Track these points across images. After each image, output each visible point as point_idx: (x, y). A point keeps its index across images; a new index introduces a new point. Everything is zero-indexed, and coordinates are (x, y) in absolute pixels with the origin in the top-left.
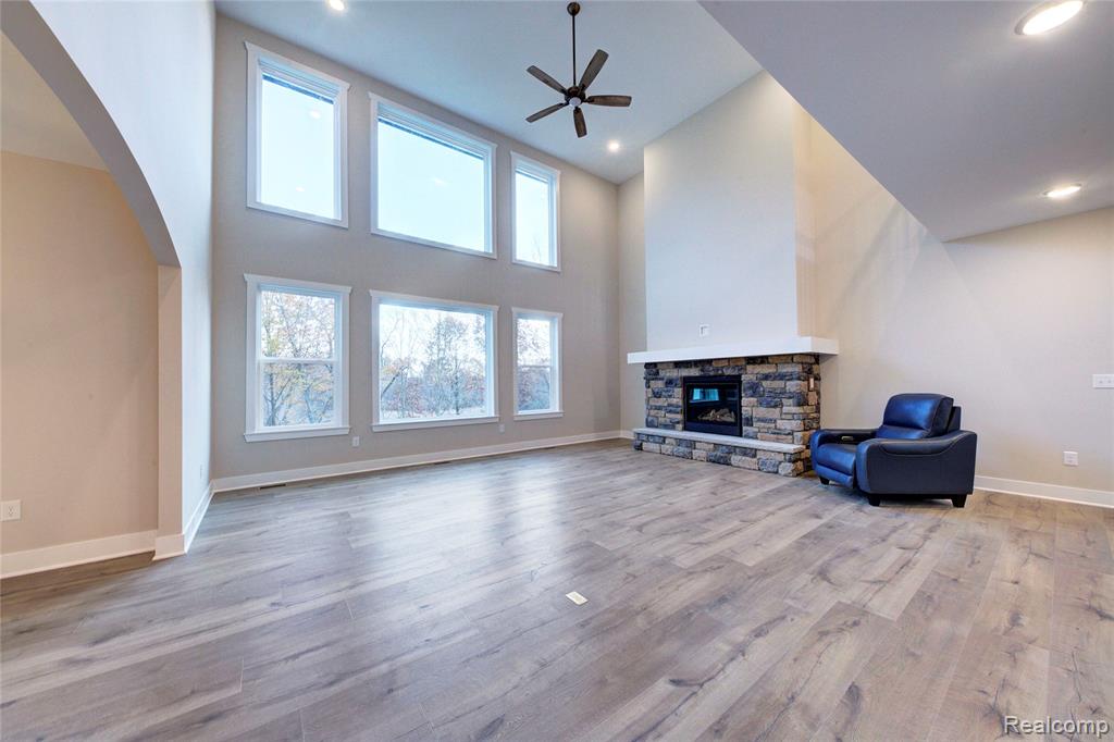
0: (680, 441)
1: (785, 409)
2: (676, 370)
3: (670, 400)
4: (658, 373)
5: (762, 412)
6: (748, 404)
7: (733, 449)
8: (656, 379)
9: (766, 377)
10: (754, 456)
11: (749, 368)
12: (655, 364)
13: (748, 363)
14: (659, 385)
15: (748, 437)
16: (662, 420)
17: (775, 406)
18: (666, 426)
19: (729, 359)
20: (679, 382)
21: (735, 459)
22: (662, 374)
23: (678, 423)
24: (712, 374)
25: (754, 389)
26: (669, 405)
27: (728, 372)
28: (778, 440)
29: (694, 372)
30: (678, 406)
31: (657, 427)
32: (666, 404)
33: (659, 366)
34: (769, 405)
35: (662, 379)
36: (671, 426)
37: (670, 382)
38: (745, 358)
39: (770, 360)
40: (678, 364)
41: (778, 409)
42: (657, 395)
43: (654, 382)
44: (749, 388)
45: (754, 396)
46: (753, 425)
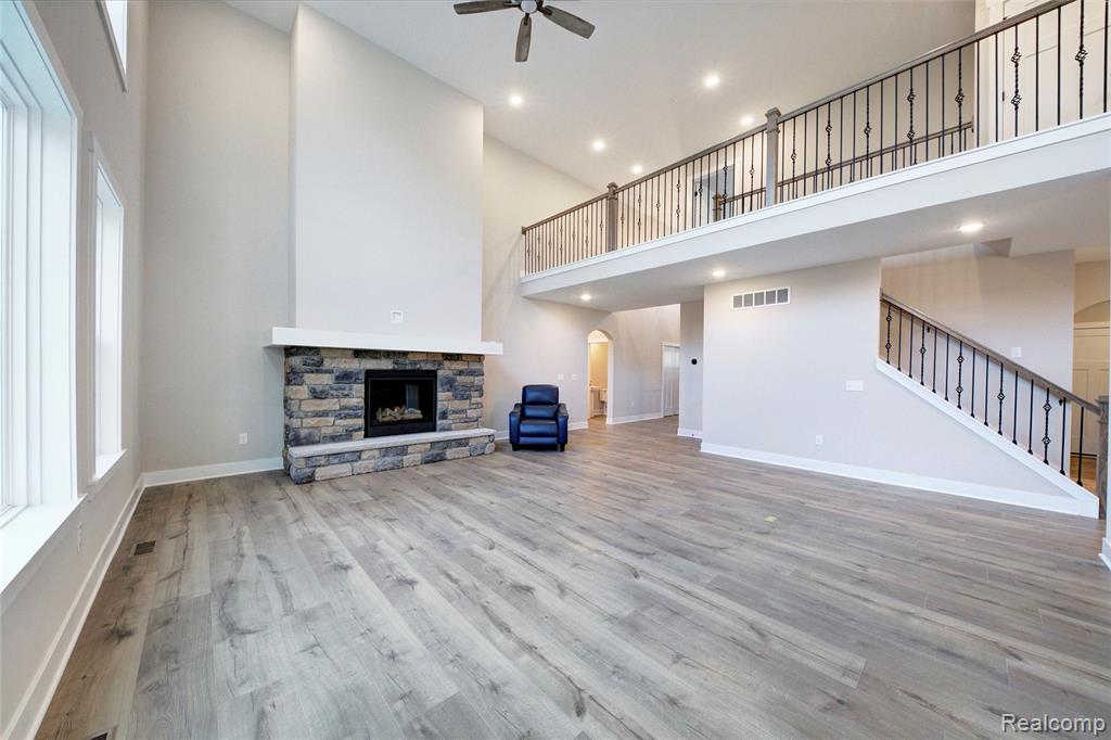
0: (386, 451)
1: (474, 400)
2: (356, 360)
3: (345, 401)
4: (321, 363)
5: (457, 404)
6: (443, 398)
7: (448, 444)
8: (317, 371)
9: (461, 373)
10: (467, 444)
11: (447, 363)
12: (316, 350)
13: (446, 359)
14: (325, 380)
15: (443, 429)
16: (328, 431)
17: (466, 399)
18: (334, 439)
19: (427, 353)
20: (362, 376)
21: (449, 453)
22: (327, 364)
23: (359, 429)
24: (409, 367)
25: (450, 383)
26: (344, 408)
27: (429, 367)
28: (468, 428)
29: (386, 365)
30: (358, 408)
31: (318, 442)
32: (337, 407)
33: (323, 353)
34: (463, 398)
35: (330, 372)
36: (348, 435)
37: (345, 377)
38: (443, 354)
39: (464, 358)
40: (359, 353)
41: (468, 401)
42: (317, 395)
43: (312, 375)
44: (446, 383)
45: (448, 391)
46: (446, 418)
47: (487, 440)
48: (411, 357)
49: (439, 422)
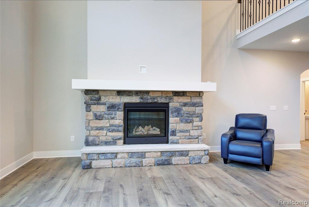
0: (132, 154)
1: (195, 124)
2: (118, 97)
3: (112, 122)
4: (100, 99)
5: (183, 126)
6: (173, 122)
7: (173, 153)
8: (98, 104)
9: (185, 105)
10: (187, 155)
11: (175, 98)
12: (97, 91)
13: (175, 95)
14: (101, 109)
15: (173, 143)
16: (103, 139)
17: (190, 122)
18: (107, 143)
19: (162, 92)
20: (122, 107)
21: (175, 160)
22: (103, 99)
23: (120, 139)
24: (150, 101)
25: (178, 111)
26: (111, 126)
27: (163, 101)
28: (191, 143)
29: (135, 99)
30: (119, 126)
31: (98, 145)
32: (108, 125)
33: (101, 93)
34: (187, 122)
35: (104, 104)
36: (114, 142)
37: (112, 107)
38: (173, 92)
39: (188, 94)
40: (120, 93)
41: (191, 124)
42: (98, 117)
43: (95, 106)
44: (175, 111)
45: (177, 117)
46: (175, 135)
47: (203, 153)
48: (151, 94)
49: (170, 138)
